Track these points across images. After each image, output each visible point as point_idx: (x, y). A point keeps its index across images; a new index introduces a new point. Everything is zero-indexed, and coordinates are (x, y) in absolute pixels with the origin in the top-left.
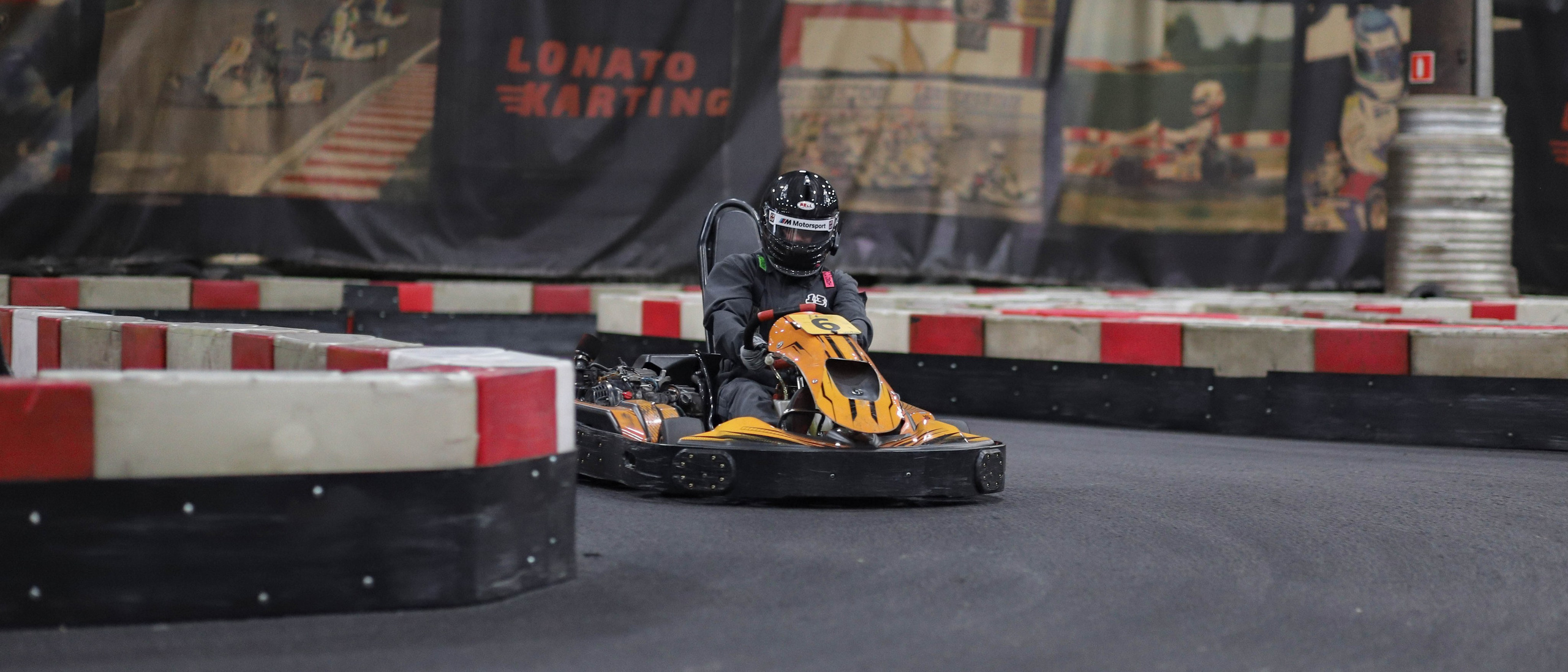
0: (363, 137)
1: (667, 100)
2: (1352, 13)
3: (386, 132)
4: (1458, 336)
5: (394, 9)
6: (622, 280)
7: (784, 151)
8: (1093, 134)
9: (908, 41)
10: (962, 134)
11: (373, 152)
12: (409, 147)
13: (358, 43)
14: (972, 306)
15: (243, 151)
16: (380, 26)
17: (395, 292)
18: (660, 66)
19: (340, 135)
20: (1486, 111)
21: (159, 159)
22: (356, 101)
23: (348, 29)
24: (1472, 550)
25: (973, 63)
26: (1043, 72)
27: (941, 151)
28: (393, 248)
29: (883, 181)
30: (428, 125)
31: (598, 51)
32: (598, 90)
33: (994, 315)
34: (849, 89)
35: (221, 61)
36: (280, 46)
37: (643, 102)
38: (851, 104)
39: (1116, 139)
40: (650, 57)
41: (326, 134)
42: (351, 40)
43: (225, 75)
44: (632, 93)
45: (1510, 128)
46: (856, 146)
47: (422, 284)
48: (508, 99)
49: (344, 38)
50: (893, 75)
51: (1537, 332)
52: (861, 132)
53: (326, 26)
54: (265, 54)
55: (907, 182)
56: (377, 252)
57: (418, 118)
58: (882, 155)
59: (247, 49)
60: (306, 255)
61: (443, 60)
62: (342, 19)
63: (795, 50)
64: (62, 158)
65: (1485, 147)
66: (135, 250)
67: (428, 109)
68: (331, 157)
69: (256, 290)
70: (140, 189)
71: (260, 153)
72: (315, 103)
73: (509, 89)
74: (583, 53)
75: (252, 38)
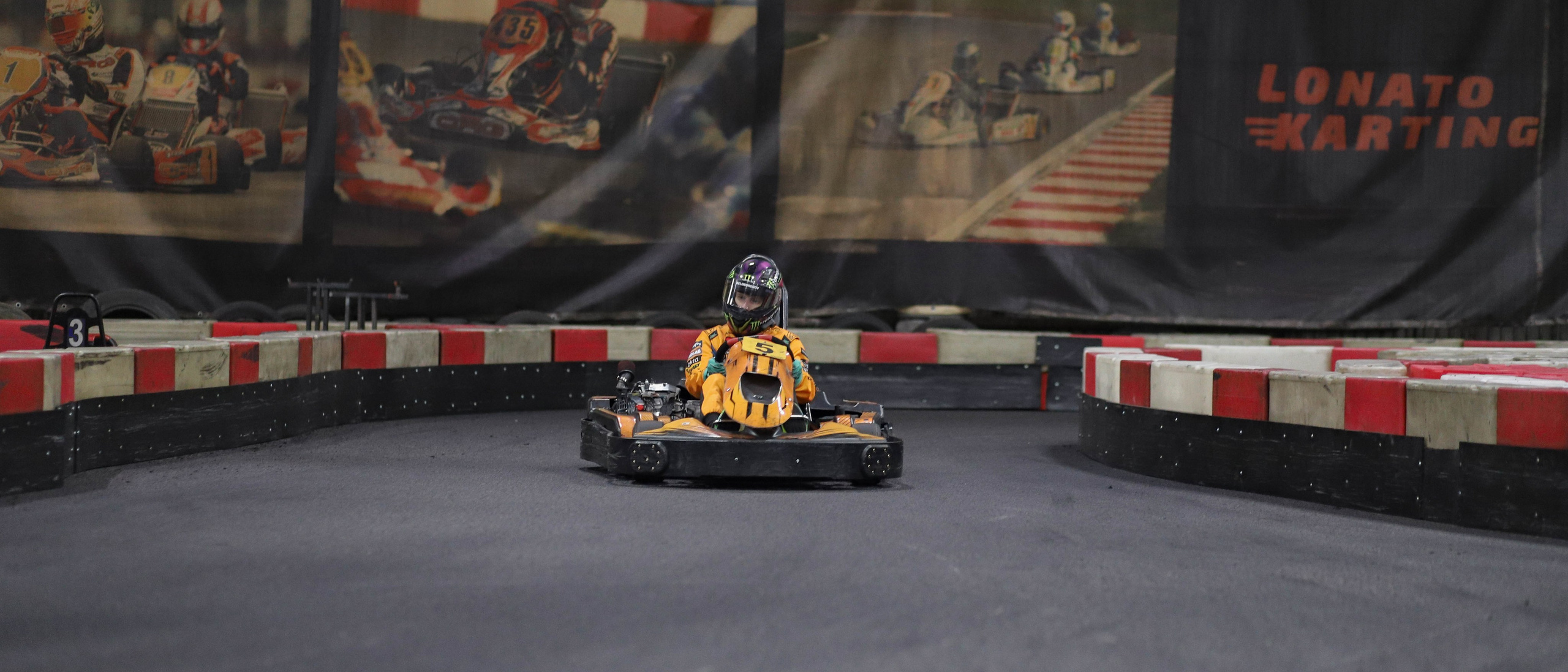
1: (1459, 130)
3: (1116, 172)
5: (1121, 37)
11: (1100, 193)
12: (1144, 187)
13: (1080, 75)
15: (940, 195)
16: (1106, 56)
18: (1450, 91)
19: (1056, 175)
21: (853, 204)
23: (1068, 59)
30: (1164, 162)
31: (1369, 77)
32: (1369, 121)
35: (917, 99)
40: (1437, 81)
41: (1040, 174)
42: (1072, 71)
43: (920, 114)
44: (1414, 123)
48: (1261, 132)
49: (1064, 70)
53: (1041, 56)
54: (966, 89)
56: (1099, 302)
57: (1153, 155)
59: (946, 84)
60: (1015, 306)
61: (1177, 91)
62: (1060, 49)
64: (738, 203)
66: (828, 301)
67: (1163, 145)
68: (1047, 198)
69: (934, 342)
70: (832, 236)
71: (963, 196)
72: (1026, 141)
73: (1261, 121)
74: (1350, 79)
75: (953, 73)
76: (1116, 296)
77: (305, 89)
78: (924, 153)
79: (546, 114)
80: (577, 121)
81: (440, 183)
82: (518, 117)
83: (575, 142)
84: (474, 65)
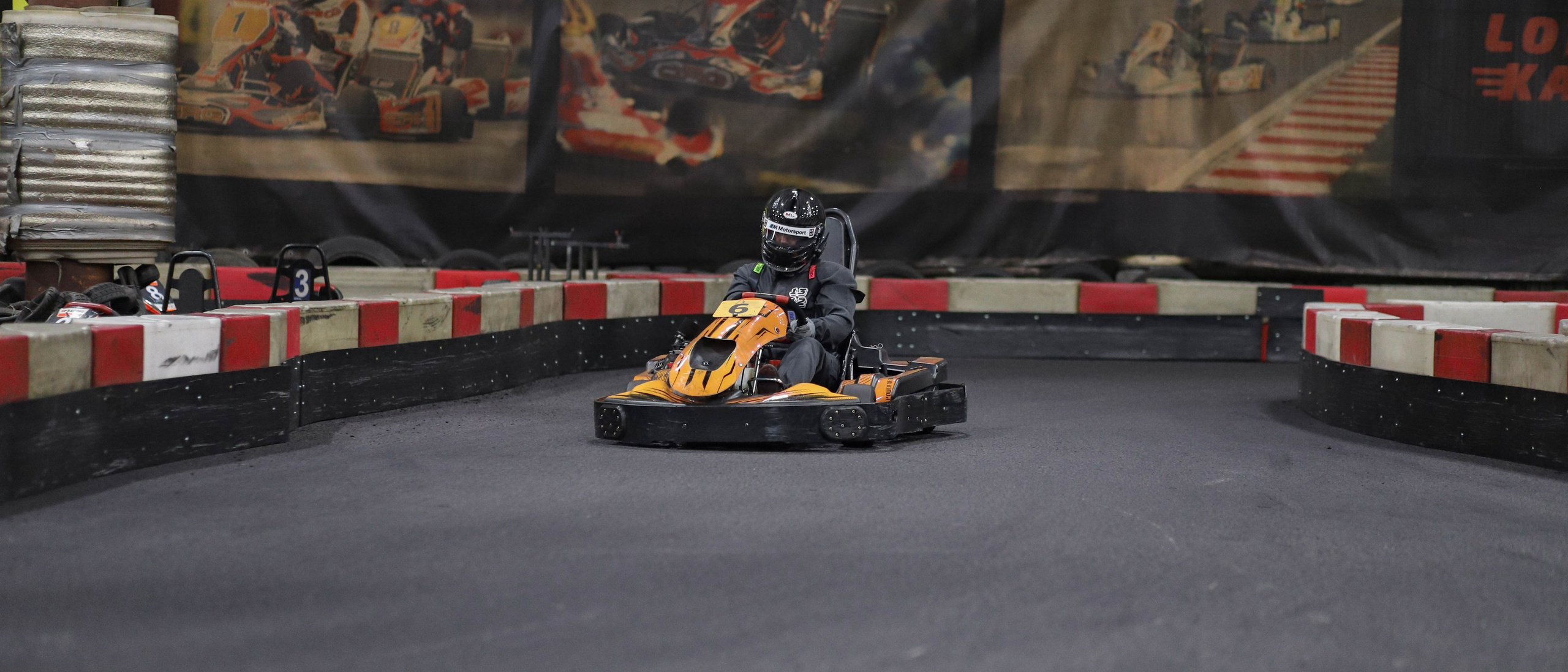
0: (1325, 128)
3: (1340, 122)
11: (1324, 143)
12: (1369, 138)
13: (1305, 25)
15: (1161, 145)
16: (1332, 5)
19: (1281, 125)
21: (1073, 153)
23: (1293, 8)
30: (1390, 112)
35: (1138, 49)
36: (1205, 31)
41: (1263, 126)
42: (1296, 20)
43: (1142, 63)
48: (1488, 82)
49: (1288, 19)
54: (1188, 38)
57: (1379, 106)
59: (1168, 33)
60: (1237, 256)
61: (1406, 41)
64: (959, 153)
66: (1049, 250)
67: (1389, 95)
68: (1269, 149)
69: (1154, 293)
70: (1052, 186)
71: (1183, 146)
72: (1251, 91)
73: (1487, 71)
75: (1175, 23)
76: (1340, 246)
77: (528, 41)
78: (1144, 104)
79: (768, 65)
80: (798, 72)
81: (662, 132)
82: (741, 67)
83: (798, 92)
84: (696, 15)
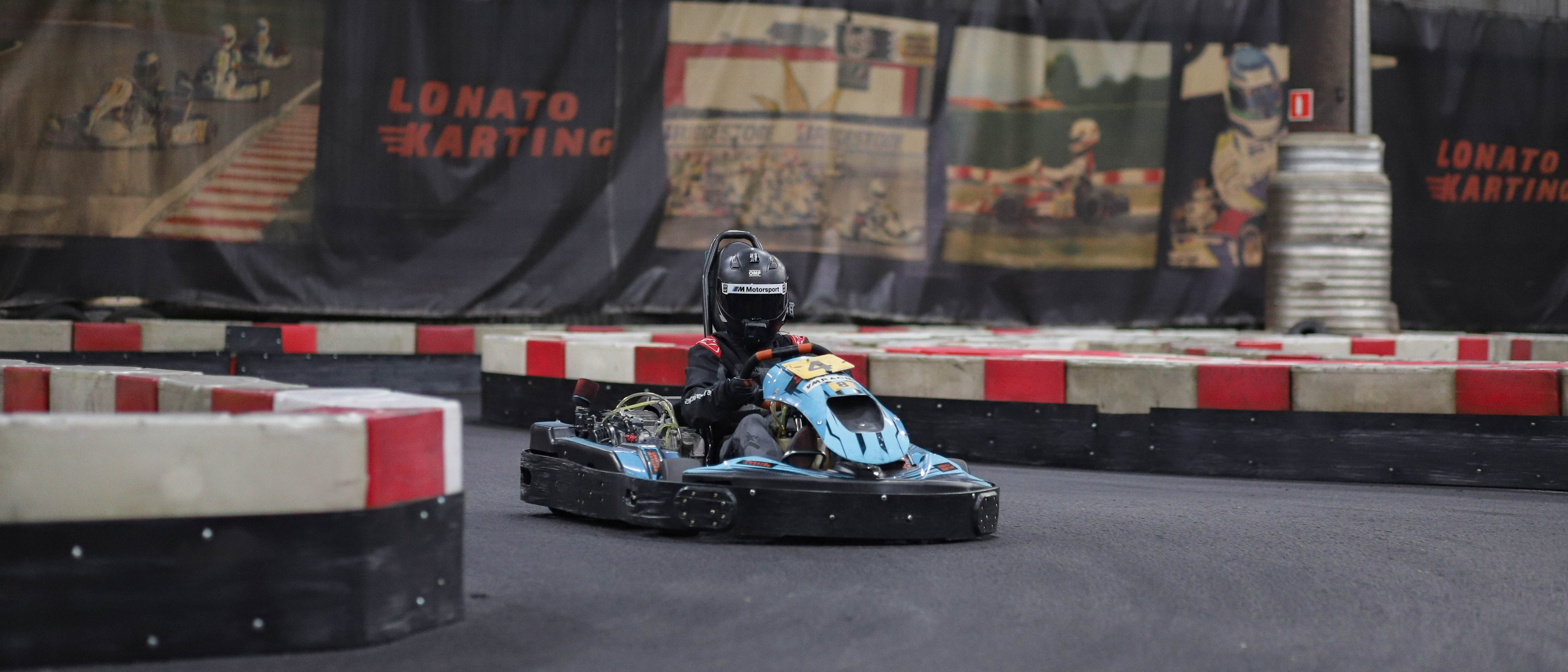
0: (246, 178)
1: (550, 140)
2: (1228, 52)
3: (269, 174)
4: (1338, 372)
5: (276, 50)
6: (505, 320)
7: (668, 190)
8: (977, 173)
9: (790, 81)
10: (844, 173)
11: (256, 193)
12: (292, 188)
13: (240, 84)
14: (857, 344)
15: (124, 193)
16: (263, 67)
17: (278, 333)
18: (542, 105)
19: (222, 176)
20: (1365, 148)
21: (39, 201)
22: (238, 142)
23: (230, 70)
24: (1355, 585)
25: (854, 102)
26: (925, 111)
27: (824, 190)
28: (276, 290)
29: (766, 221)
30: (311, 165)
31: (480, 91)
32: (480, 130)
33: (878, 353)
34: (732, 128)
35: (101, 104)
36: (160, 88)
37: (525, 142)
38: (734, 143)
39: (999, 177)
40: (532, 97)
41: (209, 175)
42: (233, 81)
43: (104, 118)
44: (514, 133)
45: (1389, 164)
46: (739, 185)
47: (305, 326)
48: (391, 139)
49: (227, 80)
50: (775, 114)
51: (1417, 367)
52: (744, 171)
53: (208, 67)
54: (146, 95)
55: (790, 221)
56: (260, 294)
57: (301, 159)
58: (765, 194)
59: (128, 90)
60: (188, 297)
61: (325, 101)
62: (224, 60)
63: (679, 89)
65: (1363, 184)
66: (17, 293)
67: (311, 150)
68: (214, 198)
69: (136, 331)
70: (21, 232)
71: (142, 194)
72: (198, 145)
73: (391, 130)
74: (465, 92)
75: (134, 80)
78: (107, 154)
